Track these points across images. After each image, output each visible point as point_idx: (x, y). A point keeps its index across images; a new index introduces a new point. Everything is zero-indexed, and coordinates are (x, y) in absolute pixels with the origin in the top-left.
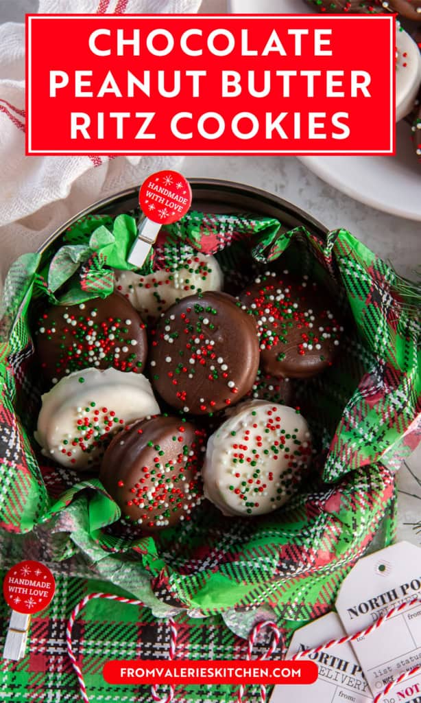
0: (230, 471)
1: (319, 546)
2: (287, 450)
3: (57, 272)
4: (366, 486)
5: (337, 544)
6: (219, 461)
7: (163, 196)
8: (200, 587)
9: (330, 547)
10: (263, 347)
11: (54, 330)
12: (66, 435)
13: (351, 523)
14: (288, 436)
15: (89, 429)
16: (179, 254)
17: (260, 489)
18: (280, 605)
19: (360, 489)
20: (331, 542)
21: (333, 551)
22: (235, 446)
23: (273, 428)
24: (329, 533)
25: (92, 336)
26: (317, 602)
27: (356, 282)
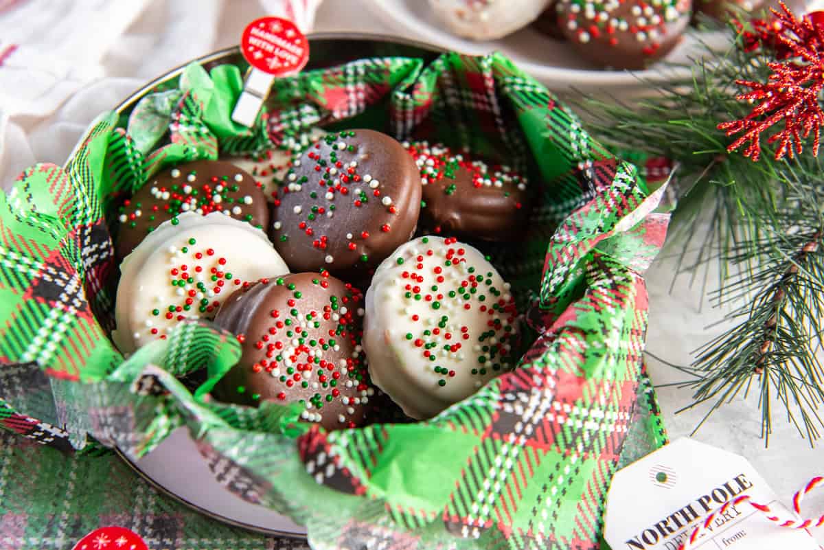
0: (403, 312)
1: (557, 364)
2: (482, 298)
3: (140, 129)
4: (607, 282)
5: (585, 363)
6: (385, 298)
7: (272, 44)
8: (381, 448)
9: (575, 369)
10: (425, 181)
11: (139, 213)
12: (156, 300)
13: (598, 327)
14: (479, 279)
15: (189, 287)
16: (299, 118)
17: (453, 349)
18: (517, 534)
19: (599, 286)
20: (574, 361)
21: (581, 375)
22: (405, 275)
23: (456, 262)
24: (568, 346)
25: (190, 204)
26: (574, 537)
27: (530, 95)
